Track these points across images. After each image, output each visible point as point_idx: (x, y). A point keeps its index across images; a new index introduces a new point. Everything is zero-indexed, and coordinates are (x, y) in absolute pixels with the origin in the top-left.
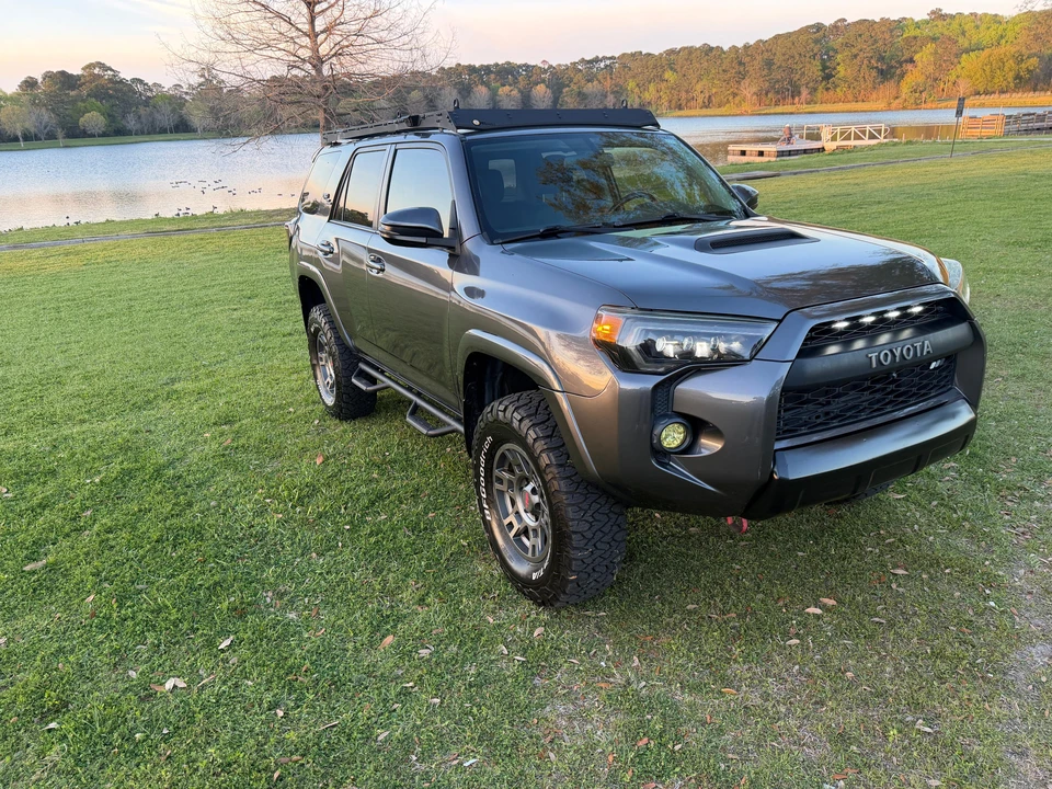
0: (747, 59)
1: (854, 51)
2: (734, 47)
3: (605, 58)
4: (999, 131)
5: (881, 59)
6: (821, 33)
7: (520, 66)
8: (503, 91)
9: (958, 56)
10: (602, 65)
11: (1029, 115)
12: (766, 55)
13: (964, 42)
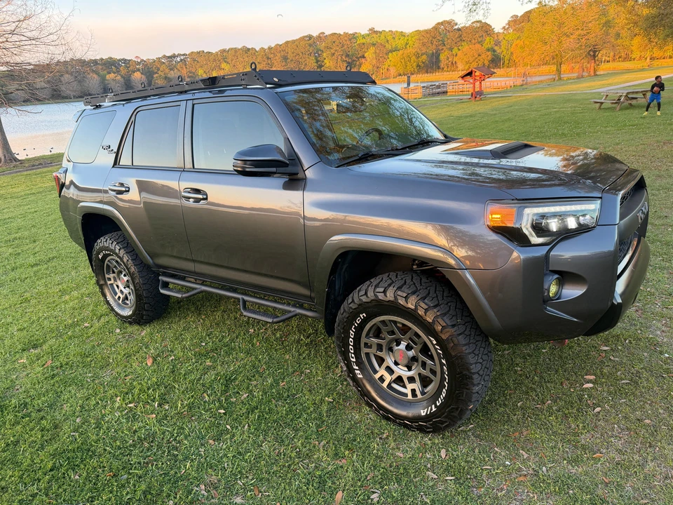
0: (272, 56)
1: (333, 51)
2: (262, 48)
3: (179, 55)
4: (420, 95)
5: (347, 56)
6: (312, 40)
7: (120, 60)
8: (110, 76)
9: (387, 54)
10: (178, 59)
11: (432, 85)
12: (282, 53)
13: (389, 47)
